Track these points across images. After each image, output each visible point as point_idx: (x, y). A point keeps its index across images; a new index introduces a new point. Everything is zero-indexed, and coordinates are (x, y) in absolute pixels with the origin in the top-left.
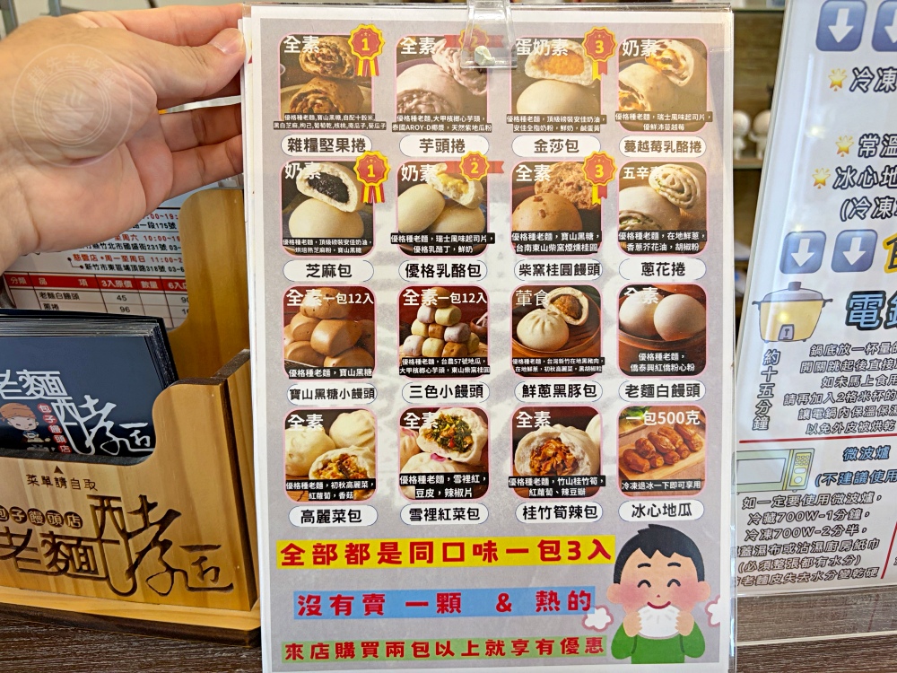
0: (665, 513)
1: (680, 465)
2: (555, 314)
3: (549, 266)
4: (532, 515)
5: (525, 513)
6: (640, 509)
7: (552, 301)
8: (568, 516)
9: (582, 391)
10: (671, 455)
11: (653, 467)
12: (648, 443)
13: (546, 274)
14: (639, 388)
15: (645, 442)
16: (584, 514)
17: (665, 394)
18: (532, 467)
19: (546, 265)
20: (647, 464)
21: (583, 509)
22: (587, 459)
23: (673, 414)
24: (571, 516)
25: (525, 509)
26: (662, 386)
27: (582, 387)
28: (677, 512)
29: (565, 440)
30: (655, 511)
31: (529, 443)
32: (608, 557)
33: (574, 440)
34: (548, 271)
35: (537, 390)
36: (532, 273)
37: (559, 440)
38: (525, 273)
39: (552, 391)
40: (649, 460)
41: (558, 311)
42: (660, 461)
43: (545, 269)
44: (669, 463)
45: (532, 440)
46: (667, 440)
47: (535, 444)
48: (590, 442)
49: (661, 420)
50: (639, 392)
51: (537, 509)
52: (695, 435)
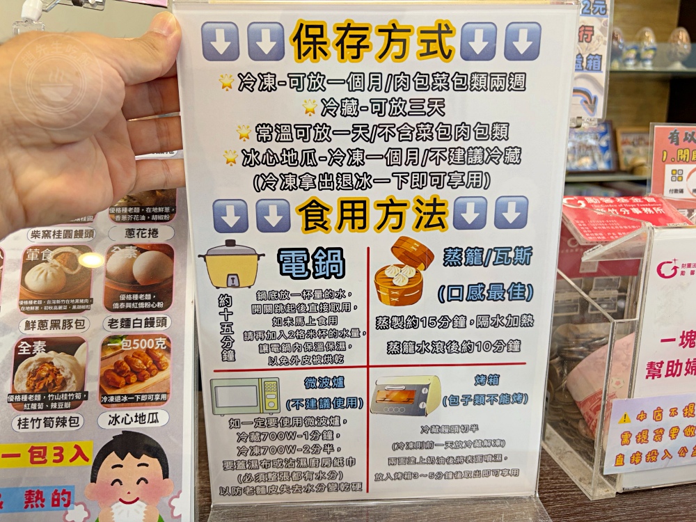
0: (136, 421)
1: (150, 381)
2: (57, 266)
3: (54, 232)
4: (25, 425)
5: (19, 424)
6: (116, 418)
7: (55, 257)
8: (55, 426)
9: (73, 324)
10: (143, 373)
11: (128, 383)
12: (125, 364)
13: (52, 237)
14: (119, 321)
15: (122, 363)
16: (68, 423)
17: (139, 325)
18: (28, 385)
19: (53, 231)
20: (123, 381)
21: (68, 419)
22: (74, 378)
23: (145, 341)
24: (57, 425)
25: (20, 420)
26: (137, 319)
27: (74, 321)
28: (147, 420)
29: (56, 363)
30: (128, 420)
31: (27, 367)
32: (87, 460)
33: (64, 363)
34: (54, 235)
35: (37, 324)
36: (41, 237)
37: (52, 364)
38: (36, 236)
39: (49, 324)
40: (125, 377)
41: (59, 264)
42: (133, 378)
43: (52, 233)
44: (141, 380)
45: (30, 364)
46: (140, 362)
47: (32, 367)
48: (77, 364)
49: (135, 346)
50: (119, 324)
51: (29, 420)
52: (162, 357)
